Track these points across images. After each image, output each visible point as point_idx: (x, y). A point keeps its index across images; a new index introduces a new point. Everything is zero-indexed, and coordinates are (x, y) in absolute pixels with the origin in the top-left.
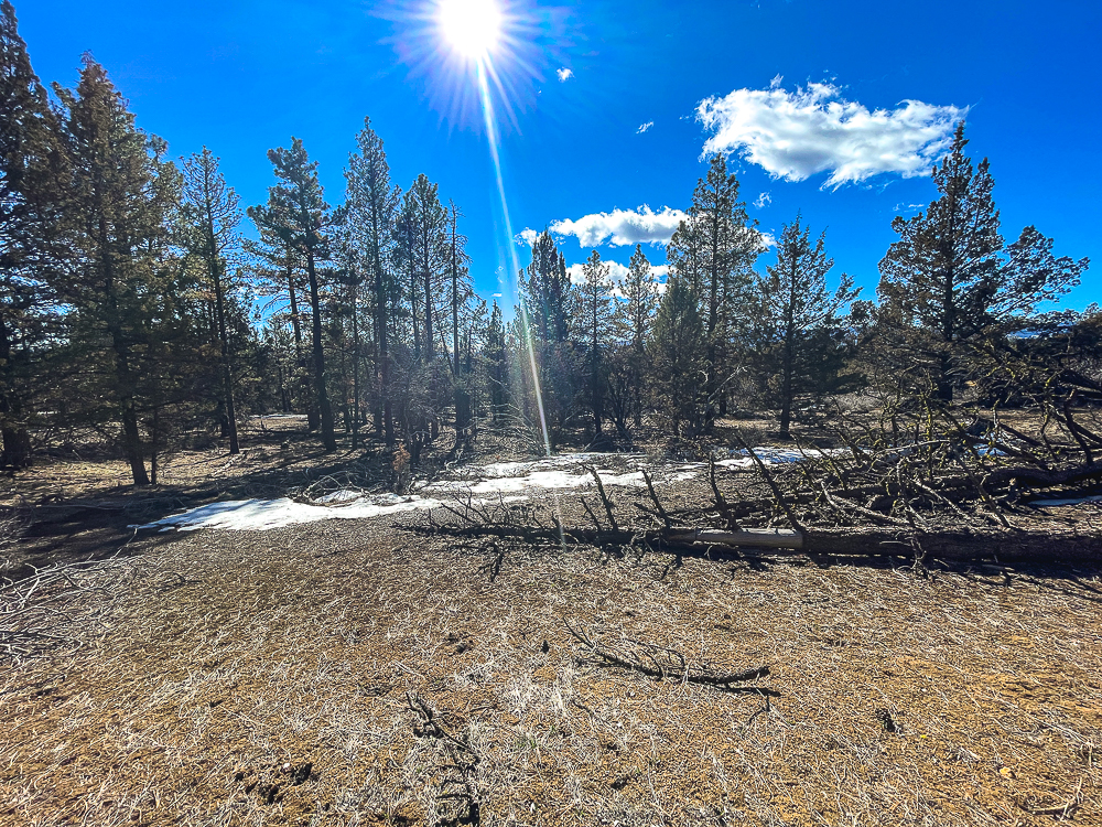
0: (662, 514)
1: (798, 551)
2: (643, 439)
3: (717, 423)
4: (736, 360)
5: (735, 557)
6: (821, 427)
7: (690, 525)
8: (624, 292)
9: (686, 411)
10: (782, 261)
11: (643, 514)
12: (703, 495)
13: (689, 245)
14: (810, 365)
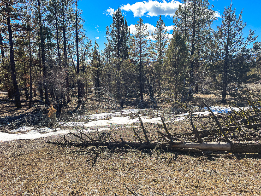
0: (169, 136)
1: (229, 152)
2: (161, 103)
3: (195, 96)
4: (203, 68)
5: (201, 155)
6: (240, 98)
7: (181, 140)
8: (153, 37)
9: (181, 91)
10: (224, 23)
11: (160, 136)
12: (187, 127)
13: (183, 16)
14: (235, 70)
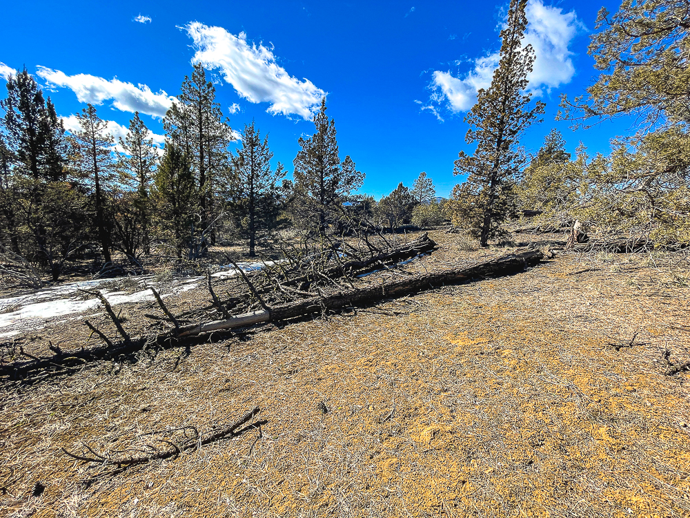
0: (172, 319)
1: (268, 322)
2: (153, 264)
3: (210, 250)
4: (219, 207)
6: (272, 248)
7: (196, 321)
8: (125, 148)
9: (187, 242)
10: (245, 147)
11: (154, 322)
12: (204, 298)
13: (181, 123)
14: (264, 213)
